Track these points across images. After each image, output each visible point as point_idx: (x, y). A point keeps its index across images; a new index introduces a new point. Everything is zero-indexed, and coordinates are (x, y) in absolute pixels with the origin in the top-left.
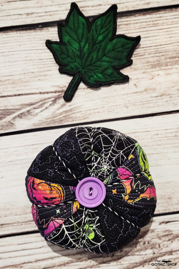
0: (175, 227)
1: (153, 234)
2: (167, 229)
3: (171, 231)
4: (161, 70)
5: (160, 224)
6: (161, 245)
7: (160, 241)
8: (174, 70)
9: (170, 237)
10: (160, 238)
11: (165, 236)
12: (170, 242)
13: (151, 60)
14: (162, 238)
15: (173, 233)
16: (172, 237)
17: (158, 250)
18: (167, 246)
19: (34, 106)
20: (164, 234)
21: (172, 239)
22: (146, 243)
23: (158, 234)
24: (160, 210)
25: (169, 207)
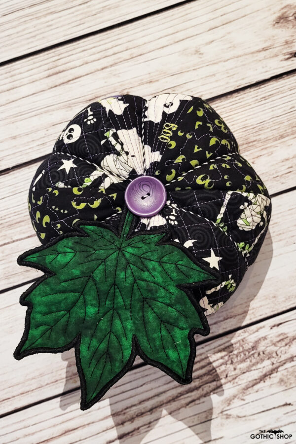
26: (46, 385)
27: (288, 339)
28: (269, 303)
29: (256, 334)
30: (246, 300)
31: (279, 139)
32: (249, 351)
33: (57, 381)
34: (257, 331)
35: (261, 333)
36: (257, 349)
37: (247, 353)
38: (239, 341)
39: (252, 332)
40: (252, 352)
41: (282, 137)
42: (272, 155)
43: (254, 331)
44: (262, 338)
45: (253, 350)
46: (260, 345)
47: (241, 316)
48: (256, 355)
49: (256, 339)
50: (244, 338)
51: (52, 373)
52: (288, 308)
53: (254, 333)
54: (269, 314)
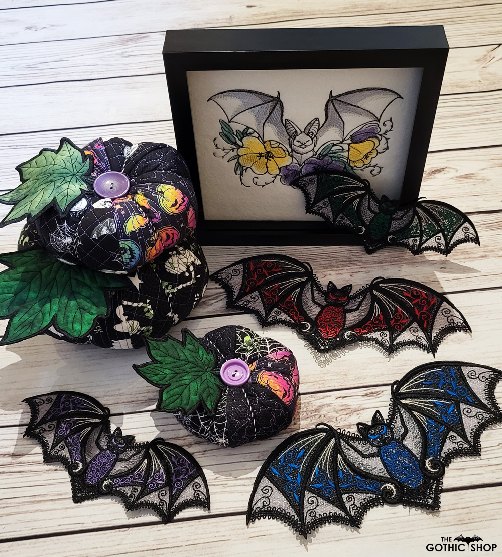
0: (353, 402)
1: (329, 408)
2: (344, 404)
3: (348, 406)
4: (333, 270)
5: (337, 399)
6: (338, 419)
7: (337, 415)
8: (345, 271)
9: (348, 411)
10: (337, 412)
11: (342, 410)
12: (348, 416)
13: (322, 263)
14: (339, 411)
15: (351, 407)
16: (350, 412)
17: (335, 424)
18: (345, 420)
19: (209, 298)
20: (342, 408)
21: (350, 413)
22: (322, 416)
23: (334, 409)
24: (336, 385)
25: (346, 383)
26: (122, 403)
27: (350, 410)
28: (339, 379)
29: (322, 400)
30: (319, 373)
31: (378, 264)
32: (311, 412)
33: (133, 402)
34: (323, 398)
35: (326, 401)
36: (319, 412)
37: (310, 414)
38: (305, 403)
39: (318, 398)
40: (315, 414)
41: (381, 263)
42: (370, 273)
43: (321, 398)
44: (327, 404)
45: (315, 412)
46: (323, 410)
47: (311, 384)
48: (317, 417)
49: (320, 404)
50: (310, 402)
51: (131, 395)
52: (356, 386)
53: (320, 399)
54: (337, 388)
